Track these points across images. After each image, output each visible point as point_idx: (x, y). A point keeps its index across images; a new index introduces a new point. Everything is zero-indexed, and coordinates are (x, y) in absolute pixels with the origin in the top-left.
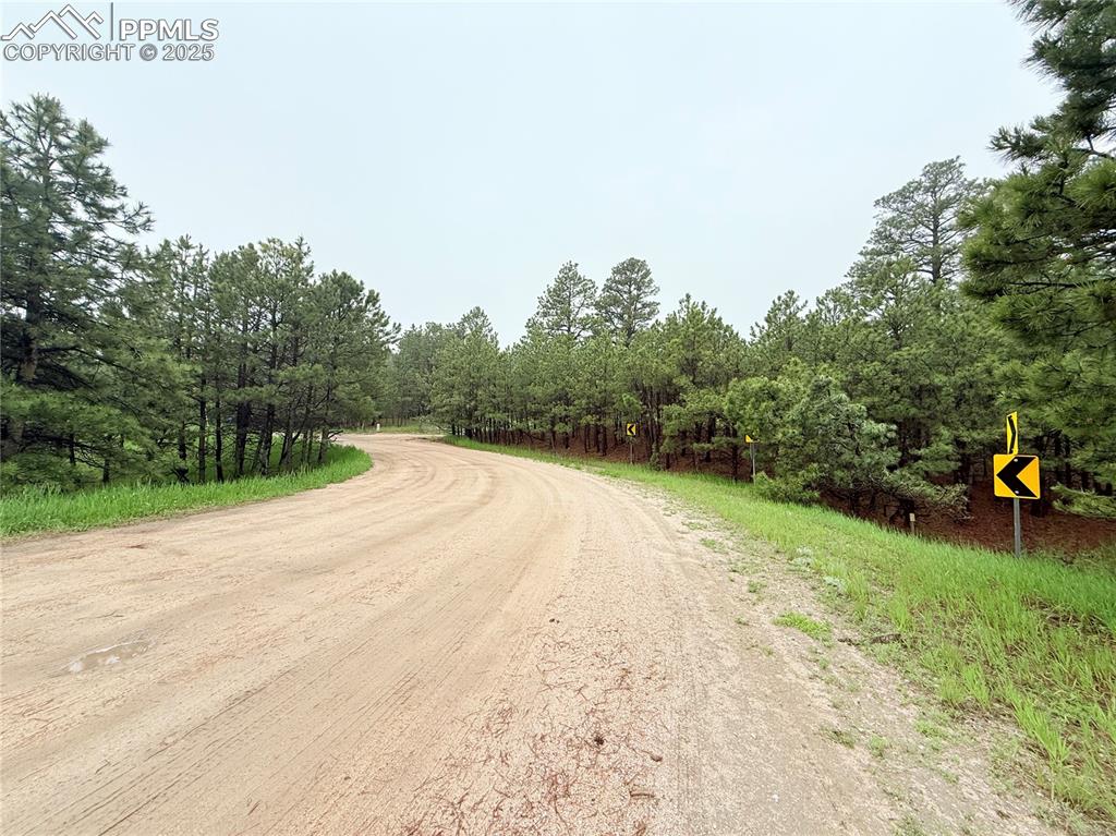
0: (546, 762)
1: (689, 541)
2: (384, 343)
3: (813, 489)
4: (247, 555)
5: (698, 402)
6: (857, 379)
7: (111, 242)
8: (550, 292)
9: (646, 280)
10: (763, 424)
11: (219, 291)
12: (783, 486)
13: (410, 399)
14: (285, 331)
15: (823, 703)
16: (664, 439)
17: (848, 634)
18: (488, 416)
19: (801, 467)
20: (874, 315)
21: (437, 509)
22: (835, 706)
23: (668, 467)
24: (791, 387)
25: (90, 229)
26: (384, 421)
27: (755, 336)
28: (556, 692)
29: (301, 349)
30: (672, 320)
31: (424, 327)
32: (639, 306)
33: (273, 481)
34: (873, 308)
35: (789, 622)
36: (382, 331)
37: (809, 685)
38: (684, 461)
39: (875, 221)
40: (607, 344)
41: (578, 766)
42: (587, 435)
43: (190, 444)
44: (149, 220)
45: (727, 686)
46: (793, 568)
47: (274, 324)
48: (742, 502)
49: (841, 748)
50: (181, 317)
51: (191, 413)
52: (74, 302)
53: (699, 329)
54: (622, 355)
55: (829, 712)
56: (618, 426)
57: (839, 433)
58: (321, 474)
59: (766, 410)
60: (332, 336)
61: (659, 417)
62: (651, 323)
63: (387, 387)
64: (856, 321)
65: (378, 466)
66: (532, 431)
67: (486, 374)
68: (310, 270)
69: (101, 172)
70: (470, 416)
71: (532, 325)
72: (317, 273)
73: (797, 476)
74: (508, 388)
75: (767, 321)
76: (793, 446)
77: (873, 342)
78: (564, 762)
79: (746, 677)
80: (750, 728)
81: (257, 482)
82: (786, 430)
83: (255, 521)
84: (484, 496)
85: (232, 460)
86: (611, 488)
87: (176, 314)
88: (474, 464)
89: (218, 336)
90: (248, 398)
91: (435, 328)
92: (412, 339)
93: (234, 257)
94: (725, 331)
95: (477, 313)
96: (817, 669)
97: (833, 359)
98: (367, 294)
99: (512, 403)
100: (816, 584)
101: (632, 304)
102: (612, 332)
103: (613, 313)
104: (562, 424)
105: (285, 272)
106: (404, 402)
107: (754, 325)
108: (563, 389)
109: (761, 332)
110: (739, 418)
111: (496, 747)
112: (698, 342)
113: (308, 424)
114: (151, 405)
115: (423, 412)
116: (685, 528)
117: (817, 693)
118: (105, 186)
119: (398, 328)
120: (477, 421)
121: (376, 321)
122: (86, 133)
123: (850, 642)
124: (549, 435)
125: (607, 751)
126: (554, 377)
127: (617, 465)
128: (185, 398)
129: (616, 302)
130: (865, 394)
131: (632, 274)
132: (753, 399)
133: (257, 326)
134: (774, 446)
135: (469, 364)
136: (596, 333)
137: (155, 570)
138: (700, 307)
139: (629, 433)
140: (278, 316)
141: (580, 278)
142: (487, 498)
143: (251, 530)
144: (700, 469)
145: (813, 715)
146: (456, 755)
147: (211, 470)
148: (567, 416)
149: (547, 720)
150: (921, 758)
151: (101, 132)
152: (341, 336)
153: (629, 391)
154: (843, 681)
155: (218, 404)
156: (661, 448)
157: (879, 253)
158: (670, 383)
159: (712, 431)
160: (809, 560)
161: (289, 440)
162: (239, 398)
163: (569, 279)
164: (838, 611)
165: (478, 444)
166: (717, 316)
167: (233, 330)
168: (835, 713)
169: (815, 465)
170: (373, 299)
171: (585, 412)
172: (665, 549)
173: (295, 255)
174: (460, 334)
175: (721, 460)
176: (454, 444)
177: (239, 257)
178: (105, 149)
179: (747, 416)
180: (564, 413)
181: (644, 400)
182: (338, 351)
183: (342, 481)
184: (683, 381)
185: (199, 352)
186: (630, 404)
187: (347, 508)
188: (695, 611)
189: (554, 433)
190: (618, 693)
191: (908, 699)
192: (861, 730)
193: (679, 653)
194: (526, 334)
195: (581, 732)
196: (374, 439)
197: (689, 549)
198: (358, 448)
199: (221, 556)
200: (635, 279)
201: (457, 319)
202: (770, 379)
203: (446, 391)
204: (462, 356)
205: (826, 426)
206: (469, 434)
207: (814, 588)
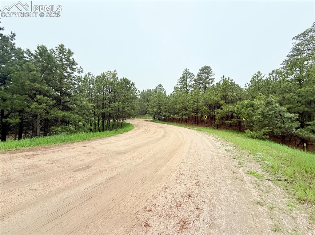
0: (176, 199)
1: (221, 150)
2: (136, 96)
3: (266, 135)
4: (107, 149)
5: (227, 108)
6: (284, 99)
7: (75, 76)
8: (180, 78)
9: (210, 72)
10: (248, 115)
11: (97, 85)
12: (256, 134)
13: (143, 110)
14: (112, 94)
15: (256, 195)
16: (216, 119)
17: (269, 178)
18: (164, 114)
19: (262, 128)
20: (291, 77)
21: (151, 139)
22: (260, 196)
23: (218, 128)
24: (259, 103)
25: (71, 74)
26: (136, 116)
27: (246, 87)
28: (179, 184)
29: (116, 98)
30: (218, 84)
31: (146, 90)
32: (208, 80)
33: (111, 132)
34: (290, 75)
35: (250, 173)
36: (135, 93)
37: (253, 190)
38: (223, 126)
39: (293, 44)
40: (198, 92)
41: (184, 201)
42: (192, 119)
43: (93, 123)
44: (82, 70)
45: (227, 188)
46: (254, 158)
47: (110, 92)
48: (240, 138)
49: (259, 206)
50: (89, 92)
51: (93, 115)
52: (69, 91)
53: (227, 86)
54: (203, 95)
55: (258, 197)
56: (202, 116)
57: (276, 117)
58: (122, 130)
59: (250, 110)
60: (123, 95)
61: (215, 113)
62: (212, 85)
63: (137, 107)
64: (284, 80)
65: (135, 128)
66: (176, 118)
67: (163, 102)
68: (117, 78)
69: (72, 60)
70: (159, 114)
71: (176, 88)
72: (119, 78)
73: (261, 131)
74: (169, 106)
75: (251, 82)
76: (259, 121)
77: (290, 87)
78: (180, 199)
79: (233, 186)
80: (232, 198)
81: (108, 132)
82: (256, 116)
83: (108, 141)
84: (163, 136)
85: (102, 127)
86: (199, 134)
87: (88, 91)
88: (160, 127)
89: (97, 96)
90: (105, 111)
91: (149, 90)
92: (143, 94)
93: (100, 76)
94: (236, 86)
95: (160, 85)
96: (256, 186)
97: (275, 93)
98: (131, 83)
99: (170, 110)
100: (261, 163)
101: (206, 79)
102: (200, 88)
103: (200, 83)
104: (185, 116)
105: (112, 79)
106: (141, 111)
107: (246, 84)
108: (185, 106)
109: (249, 85)
110: (240, 113)
111: (164, 195)
112: (227, 90)
113: (118, 117)
114: (84, 114)
115: (146, 113)
116: (221, 146)
117: (255, 192)
118: (73, 63)
119: (139, 91)
120: (161, 116)
121: (134, 90)
122: (69, 51)
123: (269, 180)
124: (181, 119)
125: (191, 199)
126: (182, 103)
127: (202, 128)
128: (92, 112)
129: (201, 79)
130: (286, 104)
131: (206, 70)
132: (245, 107)
133: (106, 93)
134: (253, 122)
135: (158, 100)
136: (195, 89)
137: (89, 152)
138: (227, 79)
139: (205, 118)
140: (110, 90)
141: (189, 73)
142: (164, 136)
143: (107, 143)
144: (228, 128)
145: (252, 197)
146: (155, 195)
147: (97, 129)
148: (186, 114)
149: (177, 190)
150: (285, 212)
151: (72, 51)
152: (125, 95)
153: (205, 106)
154: (264, 190)
155: (98, 113)
156: (215, 123)
157: (295, 56)
158: (218, 103)
159: (232, 117)
160: (260, 156)
161: (114, 122)
162: (103, 111)
163: (186, 73)
164: (267, 171)
165: (161, 122)
166: (233, 81)
167: (101, 95)
168: (259, 197)
169: (267, 127)
170: (133, 84)
171: (191, 112)
172: (213, 152)
173: (114, 75)
174: (156, 92)
175: (235, 126)
176: (155, 122)
177: (101, 76)
178: (73, 54)
179: (243, 113)
180: (185, 113)
181: (210, 108)
182: (125, 98)
183: (127, 132)
184: (222, 102)
185: (94, 100)
186: (205, 110)
187: (129, 138)
188: (220, 168)
189: (183, 118)
190: (196, 186)
191: (285, 197)
192: (267, 202)
193: (214, 179)
194: (174, 91)
195: (185, 194)
196: (135, 121)
197: (221, 151)
198: (130, 123)
199: (102, 149)
200: (207, 72)
201: (155, 88)
202: (251, 101)
203: (152, 107)
204: (156, 98)
205: (271, 115)
206: (159, 119)
207: (260, 165)
